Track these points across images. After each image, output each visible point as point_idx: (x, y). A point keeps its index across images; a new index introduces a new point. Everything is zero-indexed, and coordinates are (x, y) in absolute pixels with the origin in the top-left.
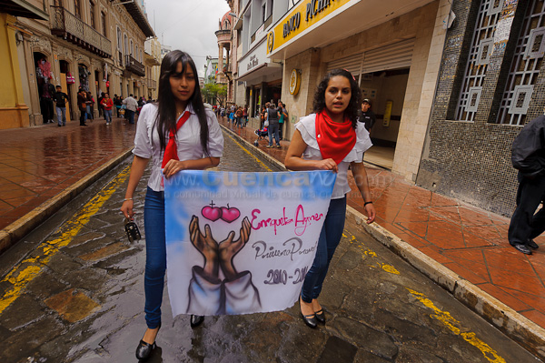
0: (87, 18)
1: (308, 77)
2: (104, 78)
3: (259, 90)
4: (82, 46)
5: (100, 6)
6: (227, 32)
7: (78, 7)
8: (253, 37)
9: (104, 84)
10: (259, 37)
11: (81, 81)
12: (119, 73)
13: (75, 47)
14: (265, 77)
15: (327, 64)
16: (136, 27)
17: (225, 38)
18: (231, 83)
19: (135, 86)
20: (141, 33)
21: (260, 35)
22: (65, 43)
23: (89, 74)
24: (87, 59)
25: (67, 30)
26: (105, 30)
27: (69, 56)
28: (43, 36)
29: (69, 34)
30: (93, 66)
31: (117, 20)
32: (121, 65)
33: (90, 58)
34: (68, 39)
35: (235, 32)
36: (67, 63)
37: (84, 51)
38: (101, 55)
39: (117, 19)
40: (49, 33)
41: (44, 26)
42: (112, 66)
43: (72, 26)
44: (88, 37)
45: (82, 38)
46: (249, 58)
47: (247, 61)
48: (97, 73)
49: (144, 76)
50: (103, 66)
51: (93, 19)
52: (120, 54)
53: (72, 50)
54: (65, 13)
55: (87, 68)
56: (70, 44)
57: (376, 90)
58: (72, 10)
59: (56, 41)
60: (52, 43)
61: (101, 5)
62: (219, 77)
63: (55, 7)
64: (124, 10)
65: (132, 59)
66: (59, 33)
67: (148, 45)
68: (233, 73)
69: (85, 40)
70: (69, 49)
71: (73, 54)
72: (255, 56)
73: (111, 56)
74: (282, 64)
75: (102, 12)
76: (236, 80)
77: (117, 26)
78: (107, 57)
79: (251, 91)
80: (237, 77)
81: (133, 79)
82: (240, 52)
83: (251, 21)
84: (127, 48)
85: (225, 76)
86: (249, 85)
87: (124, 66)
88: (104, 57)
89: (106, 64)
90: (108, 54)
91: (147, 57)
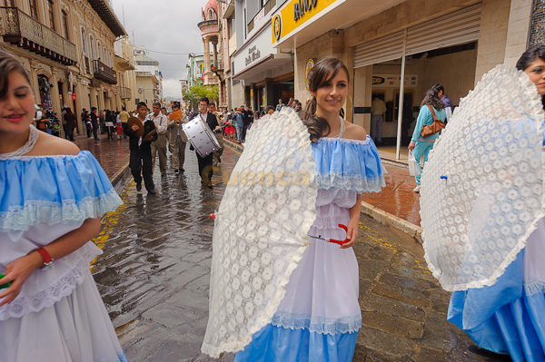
0: (45, 19)
2: (69, 90)
3: (261, 89)
4: (41, 53)
6: (214, 22)
7: (34, 7)
8: (251, 25)
9: (69, 97)
10: (259, 23)
11: (42, 95)
12: (86, 82)
13: (33, 54)
14: (270, 71)
15: (354, 48)
16: (103, 26)
17: (212, 30)
18: (223, 83)
19: (106, 97)
20: (109, 33)
21: (260, 21)
22: (21, 50)
23: (51, 86)
24: (48, 69)
25: (23, 35)
26: (67, 33)
29: (25, 40)
30: (56, 76)
31: (81, 19)
32: (88, 73)
33: (52, 67)
34: (25, 47)
35: (224, 22)
37: (44, 59)
38: (66, 62)
39: (81, 18)
42: (78, 75)
43: (28, 30)
44: (49, 41)
45: (41, 44)
46: (247, 50)
47: (245, 54)
48: (60, 84)
49: (115, 83)
50: (67, 75)
51: (52, 20)
52: (86, 59)
53: (30, 59)
54: (21, 15)
55: (48, 79)
56: (26, 52)
57: (416, 76)
58: (27, 10)
59: (10, 49)
61: (61, 3)
62: (206, 78)
63: (6, 8)
64: (88, 6)
65: (101, 64)
66: (13, 39)
67: (119, 46)
68: (225, 71)
69: (46, 46)
70: (26, 57)
71: (31, 64)
72: (254, 48)
73: (76, 63)
74: (292, 54)
75: (63, 11)
76: (229, 79)
77: (81, 26)
78: (71, 65)
79: (252, 91)
80: (231, 75)
81: (103, 88)
82: (233, 45)
83: (245, 6)
84: (94, 51)
85: (214, 74)
86: (249, 84)
87: (92, 73)
88: (68, 64)
89: (71, 73)
90: (72, 61)
91: (118, 60)
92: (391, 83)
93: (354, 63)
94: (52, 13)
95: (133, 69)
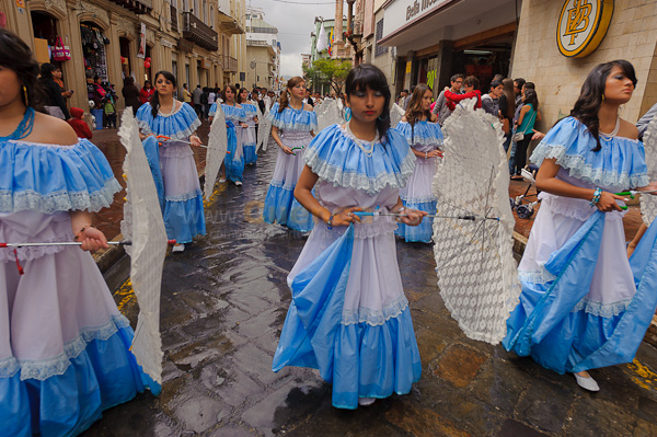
2: (139, 52)
9: (139, 61)
11: (86, 55)
12: (170, 43)
18: (359, 55)
19: (201, 68)
23: (107, 42)
24: (102, 15)
32: (174, 30)
33: (109, 12)
36: (55, 20)
38: (136, 9)
42: (157, 31)
47: (406, 1)
48: (124, 41)
49: (216, 49)
50: (138, 29)
52: (173, 10)
55: (101, 31)
62: (335, 49)
65: (194, 19)
68: (365, 36)
73: (150, 10)
76: (370, 49)
78: (143, 13)
79: (409, 64)
80: (373, 42)
81: (196, 55)
85: (347, 44)
86: (404, 53)
87: (180, 30)
88: (137, 11)
89: (143, 26)
90: (143, 6)
91: (223, 19)
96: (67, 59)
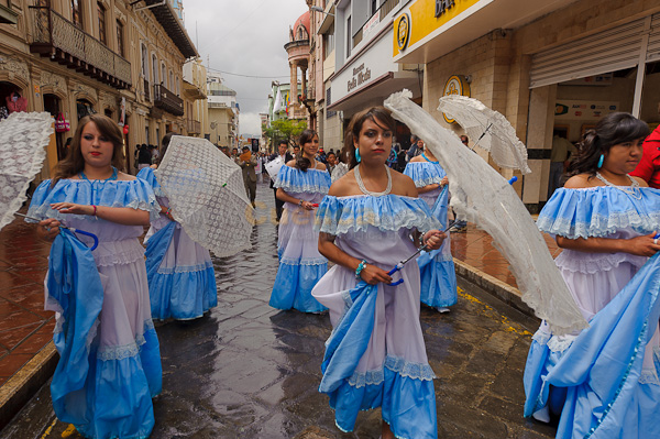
0: (93, 26)
1: (490, 87)
2: (120, 120)
4: (82, 70)
5: (115, 12)
6: (304, 43)
7: (79, 12)
8: (358, 37)
10: (369, 34)
12: (143, 112)
13: (72, 72)
16: (170, 44)
17: (301, 53)
18: (313, 116)
20: (177, 52)
21: (373, 28)
22: (55, 65)
24: (92, 92)
25: (56, 44)
26: (122, 48)
27: (59, 86)
28: (14, 55)
29: (59, 51)
31: (142, 33)
32: (147, 100)
33: (97, 90)
34: (57, 59)
35: (319, 40)
36: (58, 99)
37: (88, 79)
38: (117, 85)
39: (141, 31)
40: (25, 49)
41: (17, 38)
42: (133, 102)
43: (65, 39)
44: (94, 56)
45: (82, 58)
46: (350, 71)
47: (348, 75)
48: (108, 113)
49: (182, 114)
50: (119, 101)
51: (103, 30)
52: (146, 83)
53: (67, 78)
54: (53, 16)
55: (91, 106)
56: (63, 68)
58: (68, 15)
59: (39, 63)
60: (30, 66)
61: (116, 10)
62: (292, 110)
63: (38, 8)
64: (152, 18)
65: (164, 90)
66: (43, 50)
67: (188, 70)
68: (317, 100)
69: (88, 61)
70: (61, 75)
71: (68, 84)
72: (362, 67)
73: (130, 86)
74: (420, 72)
75: (118, 20)
76: (322, 111)
77: (141, 42)
78: (124, 88)
80: (324, 106)
81: (165, 120)
82: (330, 66)
83: (350, 12)
84: (157, 74)
85: (303, 105)
86: (349, 116)
87: (152, 100)
88: (120, 87)
89: (124, 99)
90: (125, 83)
91: (187, 87)
92: (578, 114)
93: (530, 81)
94: (103, 23)
95: (204, 97)
96: (67, 130)
